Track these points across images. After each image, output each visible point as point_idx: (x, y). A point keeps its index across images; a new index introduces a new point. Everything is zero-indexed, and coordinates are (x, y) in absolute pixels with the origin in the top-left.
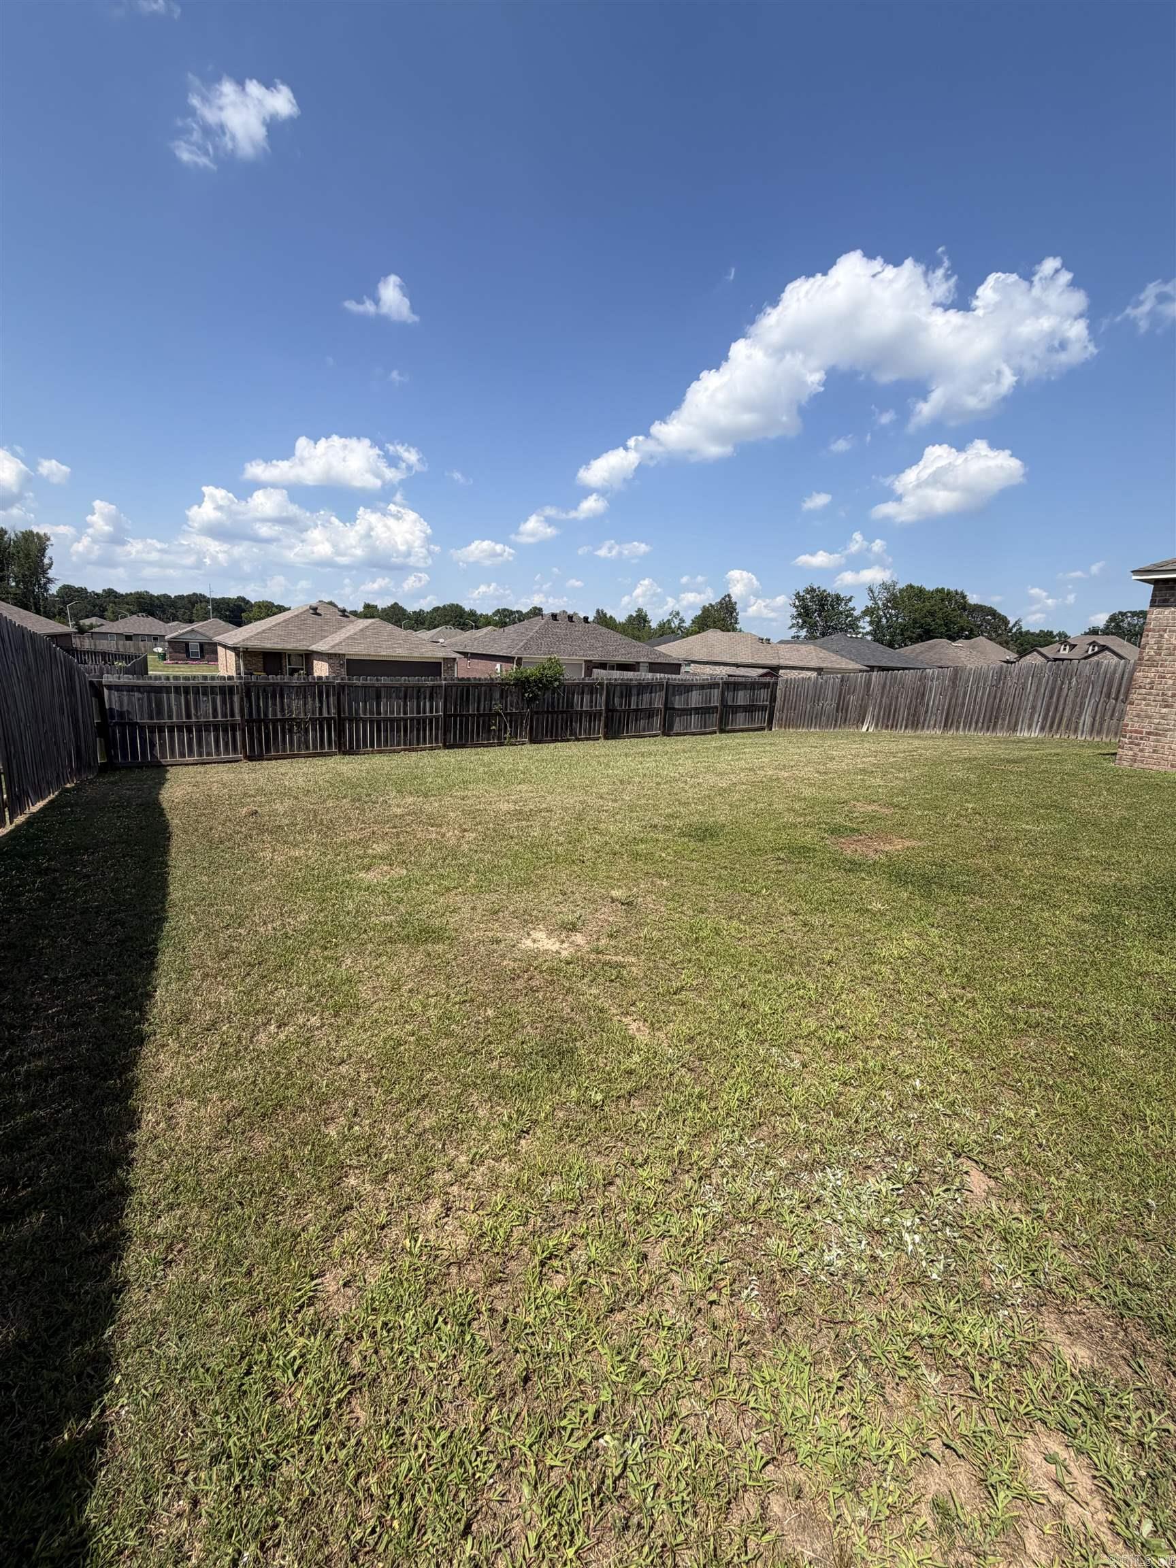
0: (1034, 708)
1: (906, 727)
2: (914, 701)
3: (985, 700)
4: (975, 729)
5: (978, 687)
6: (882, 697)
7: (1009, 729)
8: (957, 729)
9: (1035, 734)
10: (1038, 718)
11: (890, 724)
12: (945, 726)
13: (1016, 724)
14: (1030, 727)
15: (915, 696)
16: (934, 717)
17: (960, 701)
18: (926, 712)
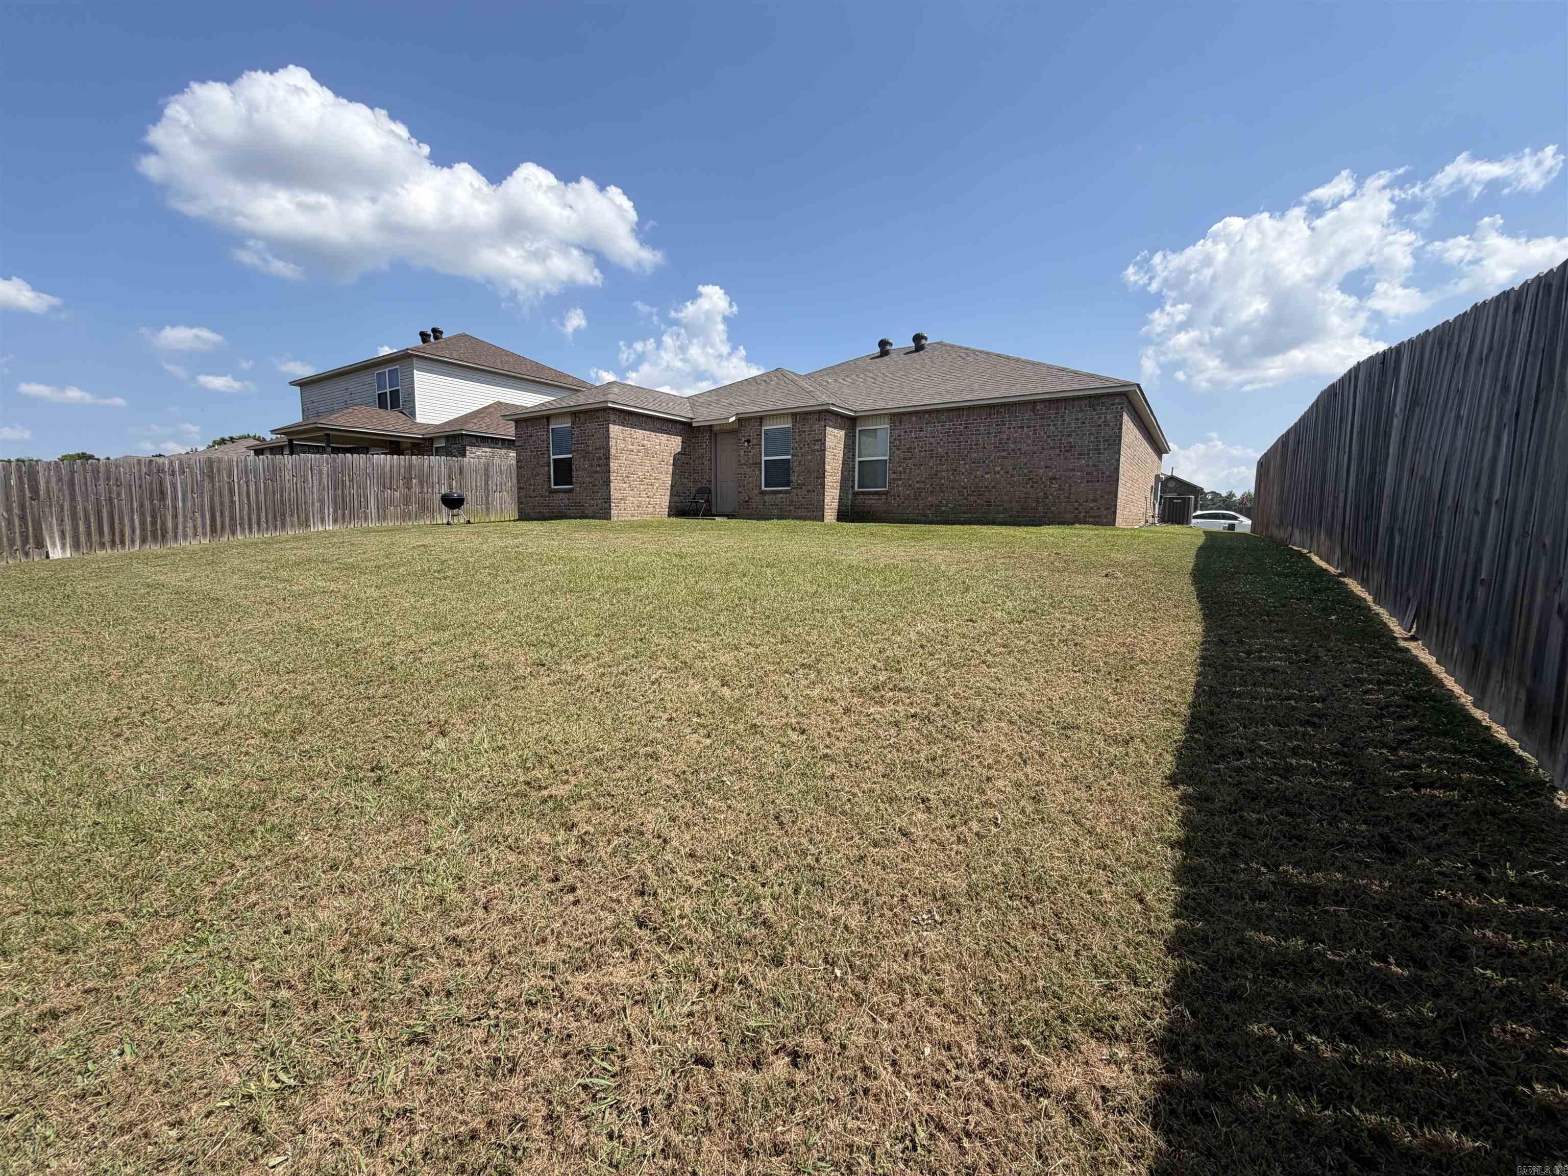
0: (322, 501)
1: (144, 541)
2: (147, 504)
3: (262, 497)
4: (259, 530)
5: (247, 483)
6: (73, 498)
7: (300, 524)
8: (233, 533)
9: (330, 527)
10: (329, 511)
11: (107, 538)
12: (214, 530)
13: (307, 520)
14: (323, 521)
15: (147, 494)
16: (190, 524)
17: (227, 500)
18: (175, 516)
